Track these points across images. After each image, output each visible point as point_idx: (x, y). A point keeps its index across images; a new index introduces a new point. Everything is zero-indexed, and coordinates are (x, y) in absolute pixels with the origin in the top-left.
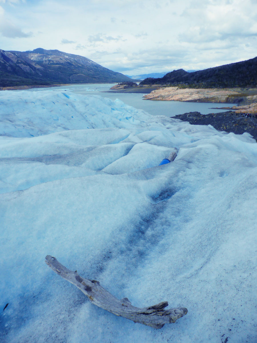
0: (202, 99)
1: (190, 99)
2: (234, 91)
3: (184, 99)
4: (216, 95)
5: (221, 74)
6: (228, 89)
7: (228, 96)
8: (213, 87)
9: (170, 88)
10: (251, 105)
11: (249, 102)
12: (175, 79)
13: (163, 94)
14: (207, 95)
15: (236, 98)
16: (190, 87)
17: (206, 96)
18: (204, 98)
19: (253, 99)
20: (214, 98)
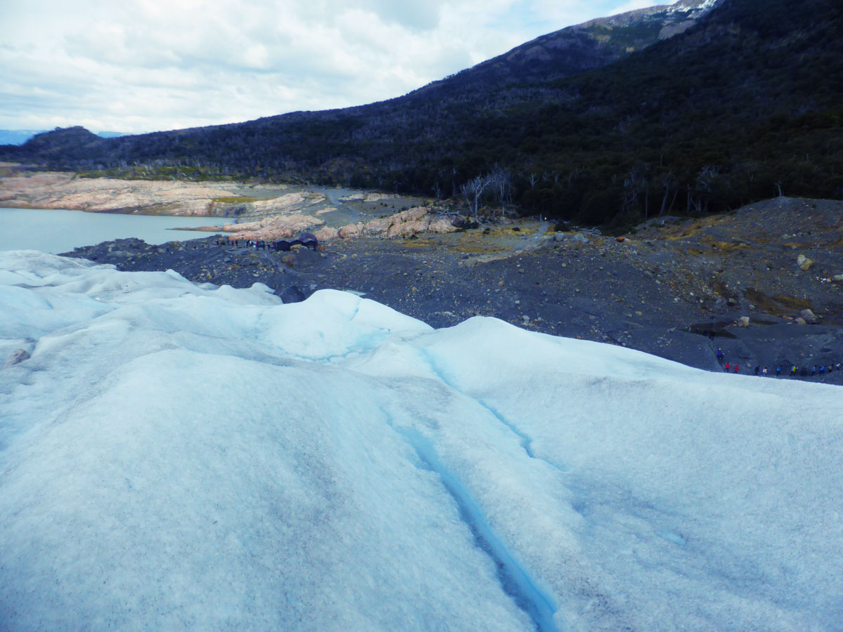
0: (147, 206)
1: (114, 205)
2: (224, 190)
3: (96, 204)
4: (182, 196)
5: (188, 148)
6: (208, 184)
7: (210, 201)
8: (170, 177)
9: (51, 176)
10: (263, 222)
11: (258, 214)
12: (62, 152)
13: (28, 191)
14: (159, 195)
15: (230, 205)
16: (111, 176)
17: (157, 199)
18: (152, 203)
19: (267, 208)
20: (178, 203)
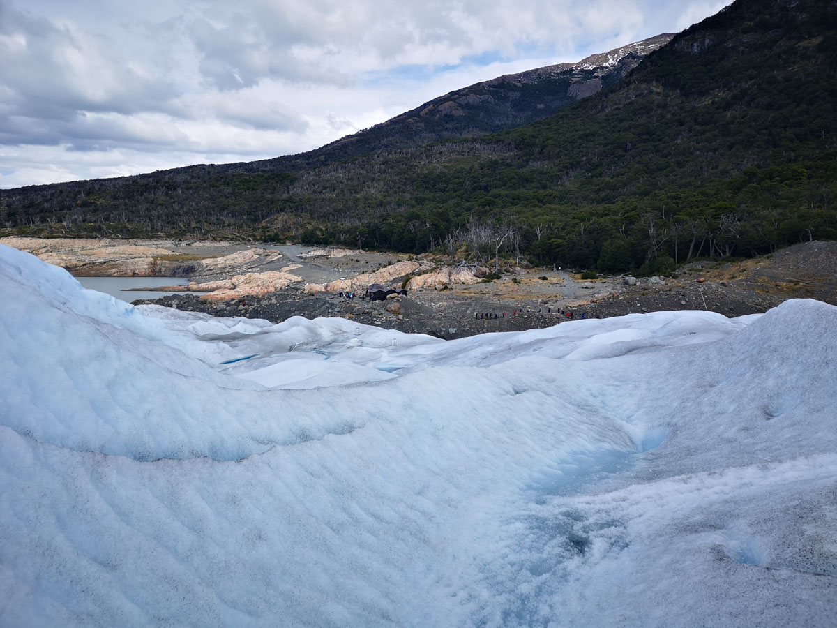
2: (160, 247)
4: (115, 255)
5: (98, 203)
6: (140, 241)
7: (151, 259)
8: (94, 234)
10: (234, 279)
11: (211, 272)
14: (87, 255)
15: (175, 264)
16: (23, 234)
17: (87, 259)
18: (82, 264)
19: (219, 266)
20: (112, 263)
